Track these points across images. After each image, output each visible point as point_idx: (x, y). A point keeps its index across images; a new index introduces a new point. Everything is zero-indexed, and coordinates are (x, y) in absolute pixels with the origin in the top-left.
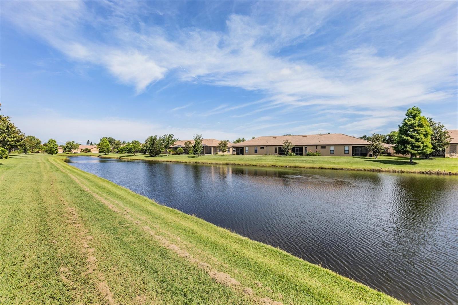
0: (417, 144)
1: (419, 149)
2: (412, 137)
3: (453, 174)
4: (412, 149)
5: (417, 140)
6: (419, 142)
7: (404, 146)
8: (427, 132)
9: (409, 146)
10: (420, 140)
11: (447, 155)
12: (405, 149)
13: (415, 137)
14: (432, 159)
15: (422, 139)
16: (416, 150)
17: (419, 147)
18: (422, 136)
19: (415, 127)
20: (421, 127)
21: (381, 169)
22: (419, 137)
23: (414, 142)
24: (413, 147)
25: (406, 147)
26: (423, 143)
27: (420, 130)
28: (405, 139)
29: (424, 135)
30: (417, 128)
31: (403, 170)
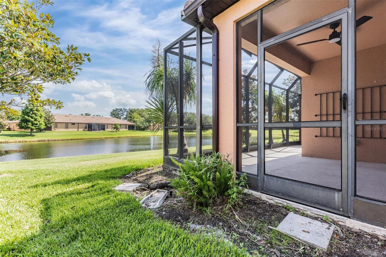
0: (35, 122)
1: (36, 126)
2: (32, 118)
3: (57, 140)
4: (32, 126)
5: (35, 120)
6: (37, 121)
7: (26, 123)
8: (42, 115)
9: (30, 124)
10: (37, 120)
11: (53, 129)
12: (27, 126)
13: (34, 117)
14: (44, 132)
15: (38, 119)
16: (35, 127)
17: (37, 124)
18: (39, 117)
19: (34, 111)
20: (38, 111)
21: (8, 141)
22: (36, 118)
23: (34, 121)
24: (33, 124)
25: (28, 125)
26: (39, 122)
27: (37, 113)
28: (27, 119)
29: (40, 117)
30: (35, 112)
31: (26, 140)
